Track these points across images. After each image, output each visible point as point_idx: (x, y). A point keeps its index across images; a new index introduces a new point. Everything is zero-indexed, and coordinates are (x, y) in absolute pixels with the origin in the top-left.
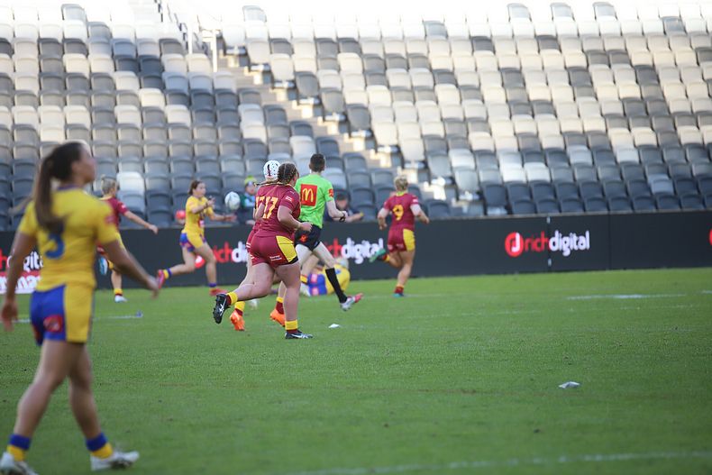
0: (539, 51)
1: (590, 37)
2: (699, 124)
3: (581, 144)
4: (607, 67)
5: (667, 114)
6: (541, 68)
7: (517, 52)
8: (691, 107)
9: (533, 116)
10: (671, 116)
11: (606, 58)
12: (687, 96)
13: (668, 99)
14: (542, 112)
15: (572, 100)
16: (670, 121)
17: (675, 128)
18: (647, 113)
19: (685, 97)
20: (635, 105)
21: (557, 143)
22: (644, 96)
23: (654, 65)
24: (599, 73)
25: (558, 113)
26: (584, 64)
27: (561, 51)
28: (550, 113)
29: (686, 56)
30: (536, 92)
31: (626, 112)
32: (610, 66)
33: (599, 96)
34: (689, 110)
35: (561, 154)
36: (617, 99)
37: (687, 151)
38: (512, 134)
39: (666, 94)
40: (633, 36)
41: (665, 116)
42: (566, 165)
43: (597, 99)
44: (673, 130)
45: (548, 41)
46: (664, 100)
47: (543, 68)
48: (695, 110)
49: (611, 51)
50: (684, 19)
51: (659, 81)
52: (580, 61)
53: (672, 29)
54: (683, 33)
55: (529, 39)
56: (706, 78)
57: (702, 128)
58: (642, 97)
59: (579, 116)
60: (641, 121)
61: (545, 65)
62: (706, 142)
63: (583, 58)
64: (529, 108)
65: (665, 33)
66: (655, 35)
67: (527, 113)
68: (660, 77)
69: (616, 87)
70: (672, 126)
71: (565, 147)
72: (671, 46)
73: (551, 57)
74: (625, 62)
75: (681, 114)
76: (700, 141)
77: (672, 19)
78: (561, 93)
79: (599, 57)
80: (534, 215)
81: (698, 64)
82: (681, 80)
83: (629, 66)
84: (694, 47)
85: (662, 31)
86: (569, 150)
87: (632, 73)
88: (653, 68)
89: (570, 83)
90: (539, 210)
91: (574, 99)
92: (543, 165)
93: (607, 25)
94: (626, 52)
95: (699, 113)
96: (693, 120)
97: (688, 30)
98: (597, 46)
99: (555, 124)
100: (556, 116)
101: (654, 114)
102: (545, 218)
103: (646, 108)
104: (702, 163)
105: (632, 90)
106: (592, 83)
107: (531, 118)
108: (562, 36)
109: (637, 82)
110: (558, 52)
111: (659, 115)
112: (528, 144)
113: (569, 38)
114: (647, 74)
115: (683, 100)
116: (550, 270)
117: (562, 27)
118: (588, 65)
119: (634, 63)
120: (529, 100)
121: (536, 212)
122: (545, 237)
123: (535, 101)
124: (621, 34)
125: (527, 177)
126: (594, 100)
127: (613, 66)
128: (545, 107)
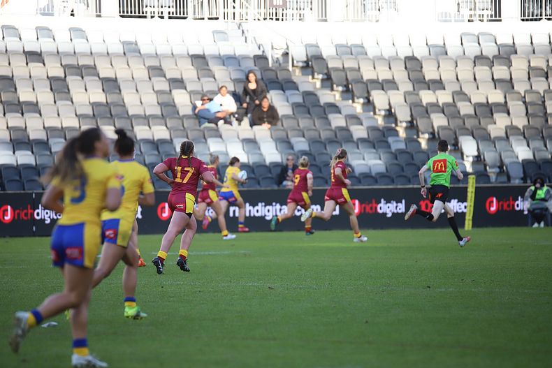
0: (27, 64)
1: (67, 54)
2: (151, 124)
3: (61, 137)
4: (80, 78)
5: (126, 116)
6: (28, 77)
7: (9, 64)
8: (145, 111)
9: (22, 114)
10: (129, 118)
11: (79, 71)
12: (141, 102)
13: (127, 105)
14: (29, 111)
15: (53, 103)
16: (129, 121)
17: (133, 127)
18: (111, 115)
19: (140, 104)
20: (102, 108)
21: (42, 135)
22: (109, 101)
23: (116, 78)
24: (74, 82)
25: (42, 112)
26: (63, 76)
27: (44, 64)
28: (36, 112)
29: (141, 72)
30: (25, 95)
31: (95, 113)
32: (82, 78)
33: (74, 100)
34: (143, 113)
35: (44, 144)
36: (88, 103)
37: (142, 145)
38: (5, 128)
39: (125, 101)
40: (100, 55)
41: (125, 118)
42: (49, 153)
43: (72, 102)
44: (131, 128)
45: (34, 56)
46: (124, 106)
47: (30, 77)
48: (147, 114)
49: (83, 66)
50: (139, 44)
51: (120, 90)
52: (59, 72)
53: (130, 51)
54: (139, 55)
55: (20, 54)
56: (156, 89)
57: (153, 128)
58: (107, 102)
59: (59, 115)
60: (106, 120)
61: (32, 75)
62: (156, 138)
63: (62, 70)
64: (19, 108)
65: (124, 53)
66: (117, 55)
67: (18, 112)
68: (121, 88)
69: (87, 94)
70: (130, 125)
71: (48, 139)
72: (130, 65)
73: (36, 69)
74: (94, 75)
75: (137, 117)
76: (151, 138)
77: (130, 43)
78: (44, 97)
79: (74, 70)
80: (22, 192)
81: (150, 78)
82: (137, 91)
83: (97, 78)
84: (147, 66)
85: (123, 52)
86: (51, 141)
87: (100, 83)
88: (115, 80)
89: (51, 89)
90: (26, 188)
91: (55, 102)
92: (30, 153)
93: (80, 46)
94: (95, 67)
95: (150, 116)
96: (146, 121)
97: (142, 52)
98: (72, 61)
99: (40, 121)
100: (41, 115)
101: (117, 115)
102: (32, 194)
103: (110, 111)
104: (152, 155)
105: (100, 97)
106: (69, 90)
107: (20, 115)
108: (45, 52)
109: (103, 90)
110: (42, 65)
111: (120, 117)
112: (19, 135)
113: (50, 54)
114: (111, 85)
115: (139, 106)
116: (34, 235)
117: (46, 45)
118: (65, 77)
119: (101, 76)
120: (19, 101)
121: (24, 190)
122: (31, 209)
123: (24, 102)
124: (91, 53)
125: (17, 161)
126: (70, 103)
127: (85, 78)
128: (31, 107)
